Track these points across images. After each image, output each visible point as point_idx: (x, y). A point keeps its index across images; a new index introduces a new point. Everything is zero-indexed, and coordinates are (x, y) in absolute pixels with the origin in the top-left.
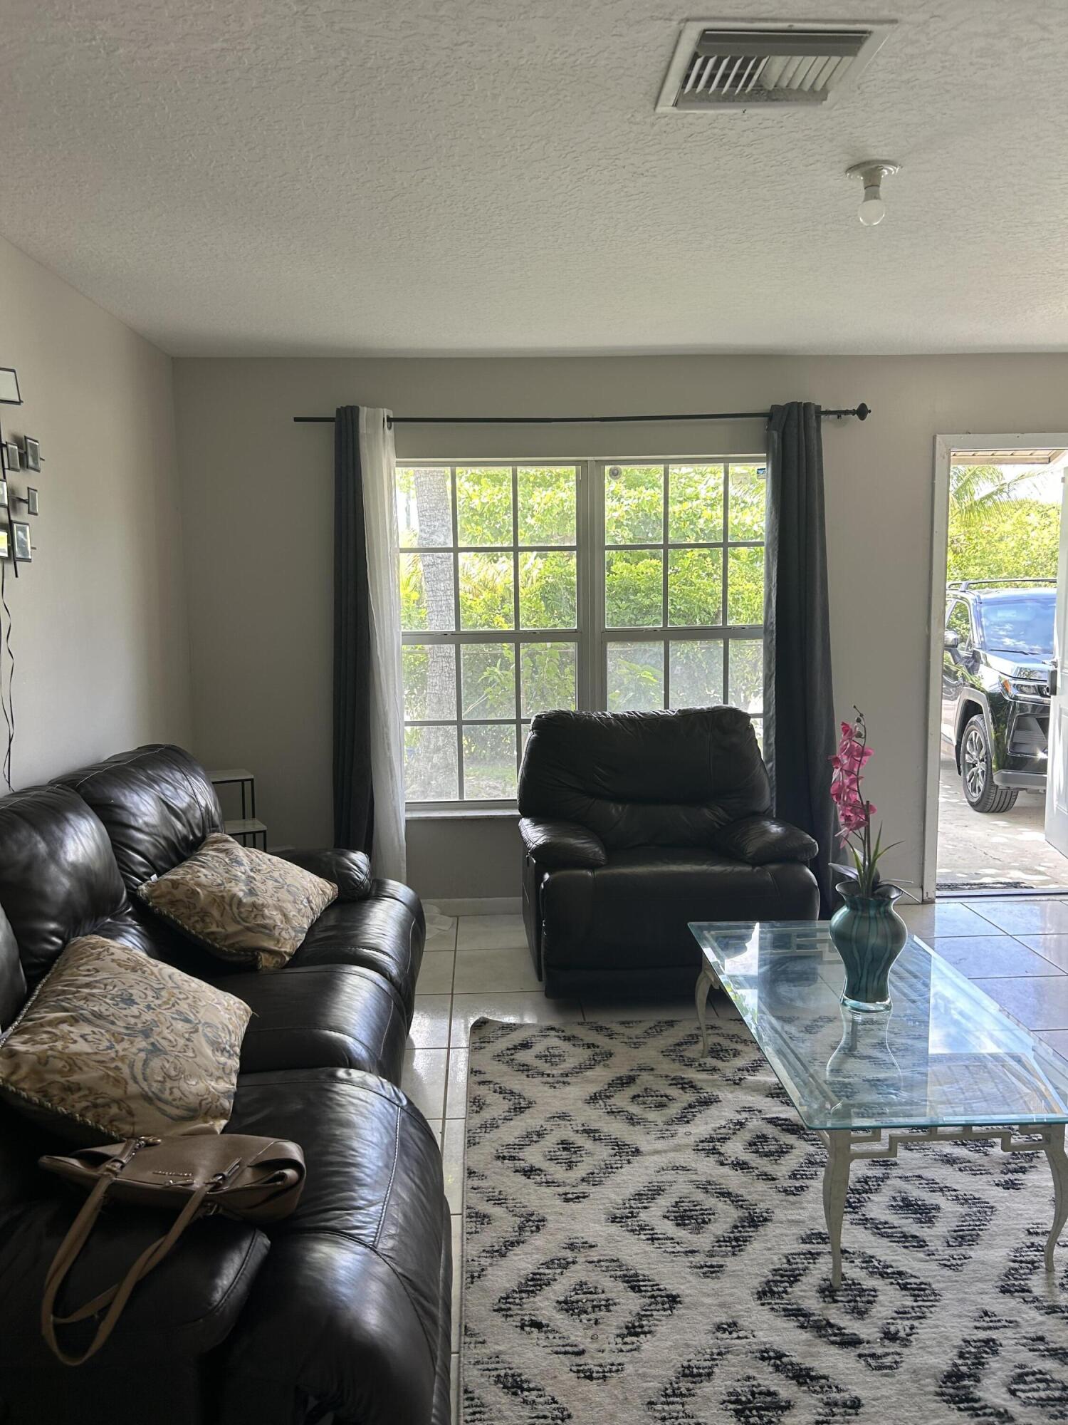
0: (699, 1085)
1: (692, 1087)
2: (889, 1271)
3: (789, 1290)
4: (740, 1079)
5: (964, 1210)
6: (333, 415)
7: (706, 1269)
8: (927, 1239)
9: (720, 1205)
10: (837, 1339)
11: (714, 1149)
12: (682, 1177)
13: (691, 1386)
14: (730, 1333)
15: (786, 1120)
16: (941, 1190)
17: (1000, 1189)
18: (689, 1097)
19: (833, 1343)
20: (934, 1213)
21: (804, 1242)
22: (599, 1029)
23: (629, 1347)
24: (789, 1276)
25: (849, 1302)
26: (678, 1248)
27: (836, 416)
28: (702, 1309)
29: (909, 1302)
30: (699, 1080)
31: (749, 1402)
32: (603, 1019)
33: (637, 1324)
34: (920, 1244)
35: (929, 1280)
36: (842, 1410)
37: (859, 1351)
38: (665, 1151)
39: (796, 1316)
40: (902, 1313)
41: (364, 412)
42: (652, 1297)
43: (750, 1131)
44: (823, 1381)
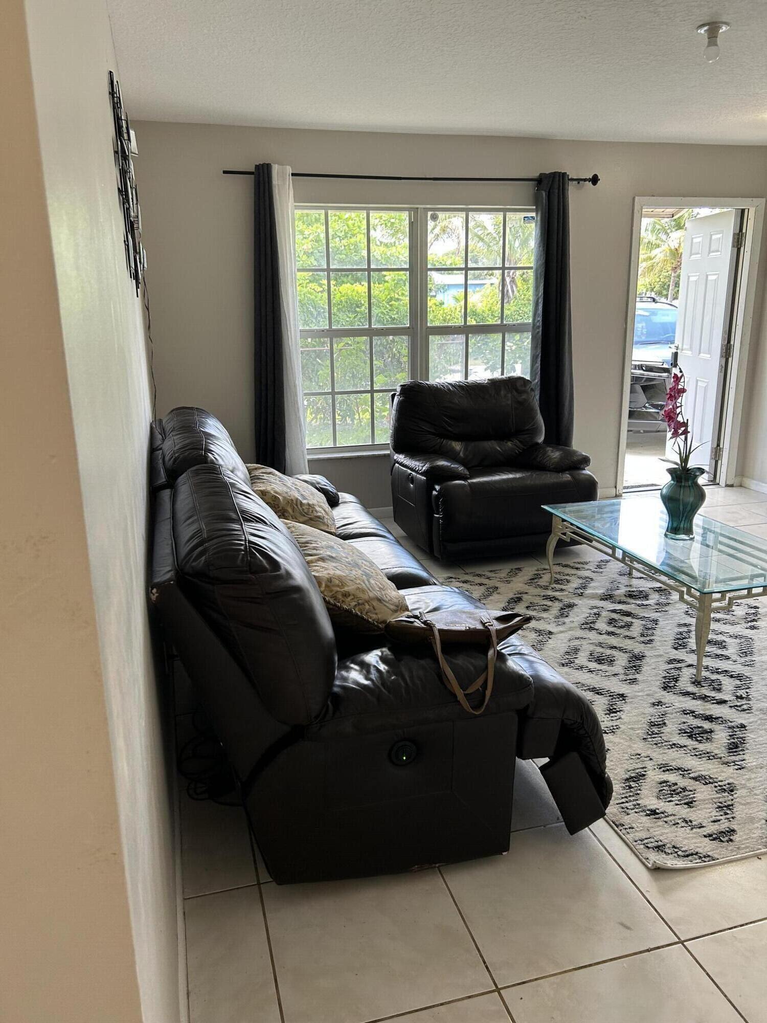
0: (560, 598)
1: (555, 599)
2: (720, 670)
3: (677, 684)
4: (582, 593)
5: (738, 641)
6: (253, 170)
7: (628, 681)
8: (729, 655)
9: (614, 652)
10: (715, 701)
11: (591, 627)
12: (584, 642)
13: (659, 729)
14: (661, 706)
15: (620, 610)
16: (721, 633)
17: (749, 630)
18: (558, 605)
19: (713, 703)
20: (724, 644)
21: (669, 664)
22: (479, 576)
23: (615, 718)
24: (673, 679)
25: (709, 686)
26: (607, 674)
27: (576, 182)
28: (640, 698)
29: (738, 682)
30: (559, 596)
31: (691, 732)
32: (479, 571)
33: (612, 708)
34: (728, 658)
35: (742, 672)
36: (738, 729)
37: (729, 705)
38: (566, 631)
39: (688, 695)
40: (738, 687)
41: (275, 169)
42: (610, 696)
43: (605, 617)
44: (720, 719)
